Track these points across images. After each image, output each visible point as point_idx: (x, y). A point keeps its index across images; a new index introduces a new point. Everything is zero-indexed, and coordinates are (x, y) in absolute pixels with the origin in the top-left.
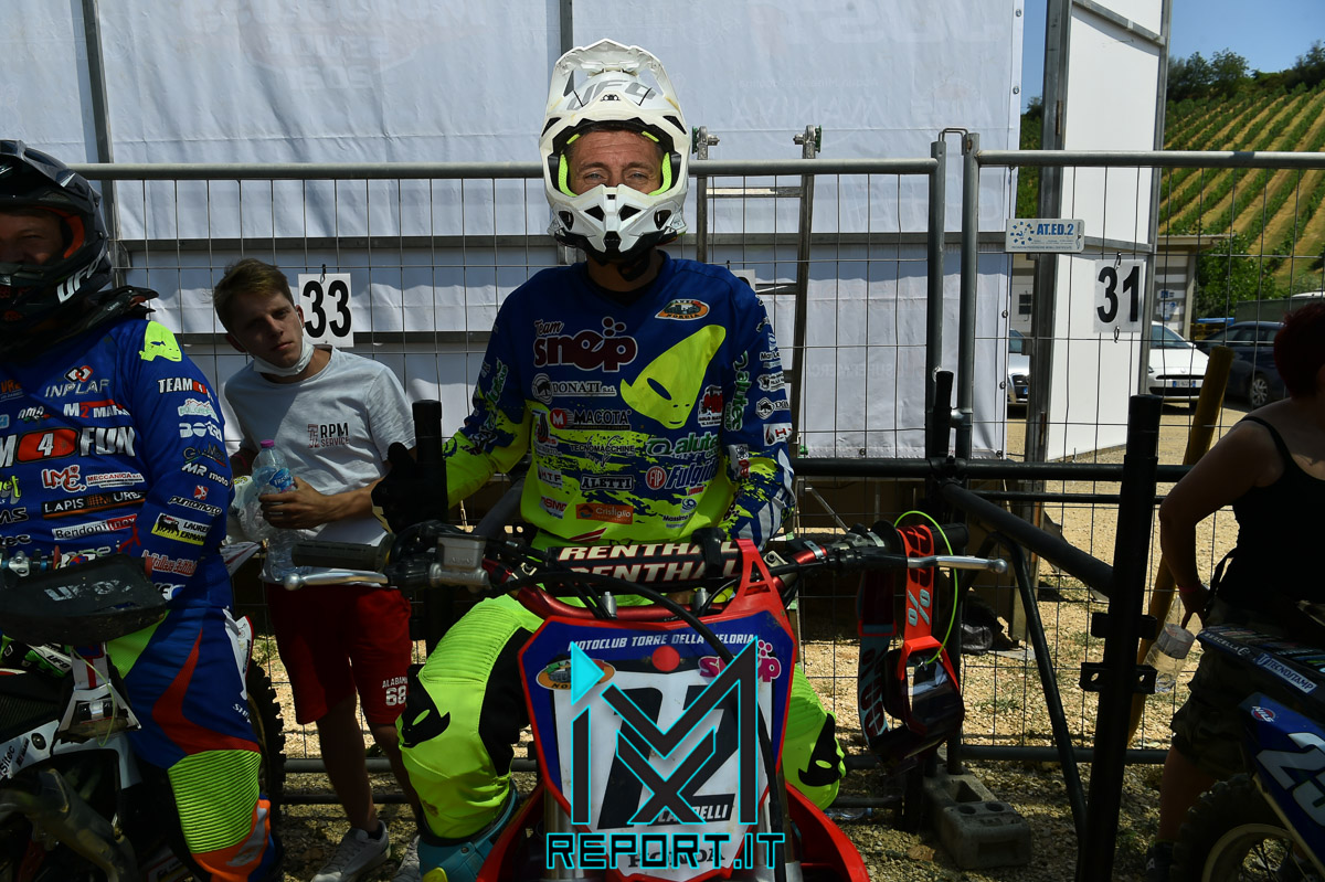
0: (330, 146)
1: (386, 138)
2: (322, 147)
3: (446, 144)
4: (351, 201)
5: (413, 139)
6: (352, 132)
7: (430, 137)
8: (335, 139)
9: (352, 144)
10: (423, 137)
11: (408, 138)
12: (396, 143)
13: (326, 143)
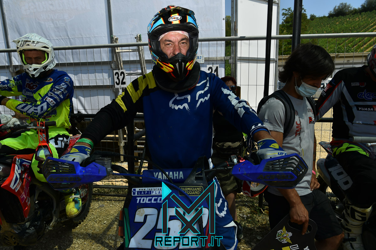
0: (57, 41)
1: (69, 38)
2: (55, 41)
3: (83, 39)
4: (62, 54)
5: (75, 38)
6: (61, 37)
7: (79, 38)
8: (57, 39)
9: (61, 40)
10: (77, 38)
11: (74, 38)
12: (71, 39)
13: (56, 40)
